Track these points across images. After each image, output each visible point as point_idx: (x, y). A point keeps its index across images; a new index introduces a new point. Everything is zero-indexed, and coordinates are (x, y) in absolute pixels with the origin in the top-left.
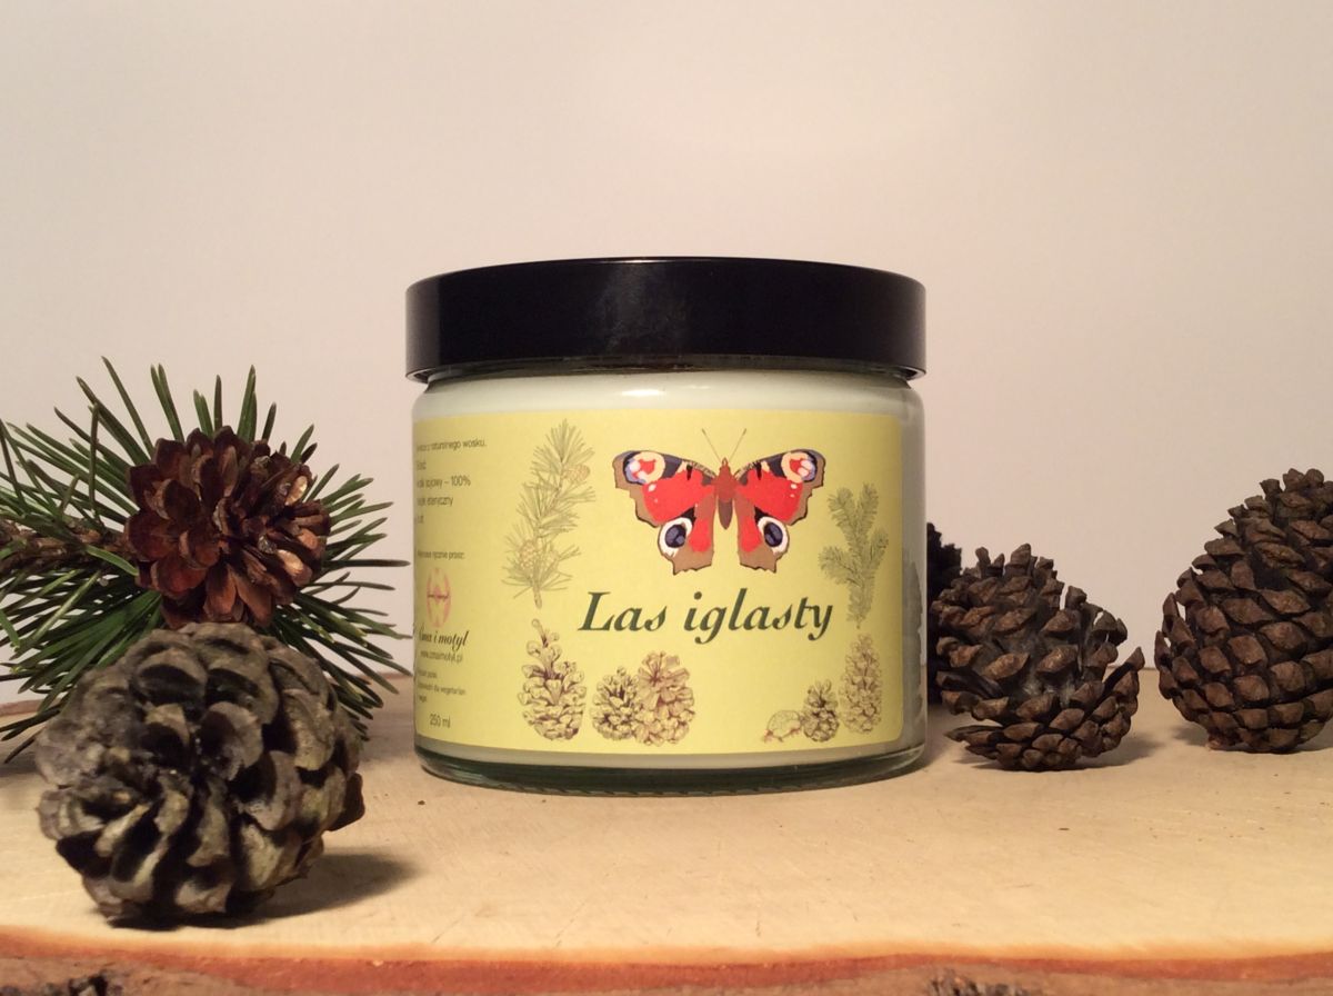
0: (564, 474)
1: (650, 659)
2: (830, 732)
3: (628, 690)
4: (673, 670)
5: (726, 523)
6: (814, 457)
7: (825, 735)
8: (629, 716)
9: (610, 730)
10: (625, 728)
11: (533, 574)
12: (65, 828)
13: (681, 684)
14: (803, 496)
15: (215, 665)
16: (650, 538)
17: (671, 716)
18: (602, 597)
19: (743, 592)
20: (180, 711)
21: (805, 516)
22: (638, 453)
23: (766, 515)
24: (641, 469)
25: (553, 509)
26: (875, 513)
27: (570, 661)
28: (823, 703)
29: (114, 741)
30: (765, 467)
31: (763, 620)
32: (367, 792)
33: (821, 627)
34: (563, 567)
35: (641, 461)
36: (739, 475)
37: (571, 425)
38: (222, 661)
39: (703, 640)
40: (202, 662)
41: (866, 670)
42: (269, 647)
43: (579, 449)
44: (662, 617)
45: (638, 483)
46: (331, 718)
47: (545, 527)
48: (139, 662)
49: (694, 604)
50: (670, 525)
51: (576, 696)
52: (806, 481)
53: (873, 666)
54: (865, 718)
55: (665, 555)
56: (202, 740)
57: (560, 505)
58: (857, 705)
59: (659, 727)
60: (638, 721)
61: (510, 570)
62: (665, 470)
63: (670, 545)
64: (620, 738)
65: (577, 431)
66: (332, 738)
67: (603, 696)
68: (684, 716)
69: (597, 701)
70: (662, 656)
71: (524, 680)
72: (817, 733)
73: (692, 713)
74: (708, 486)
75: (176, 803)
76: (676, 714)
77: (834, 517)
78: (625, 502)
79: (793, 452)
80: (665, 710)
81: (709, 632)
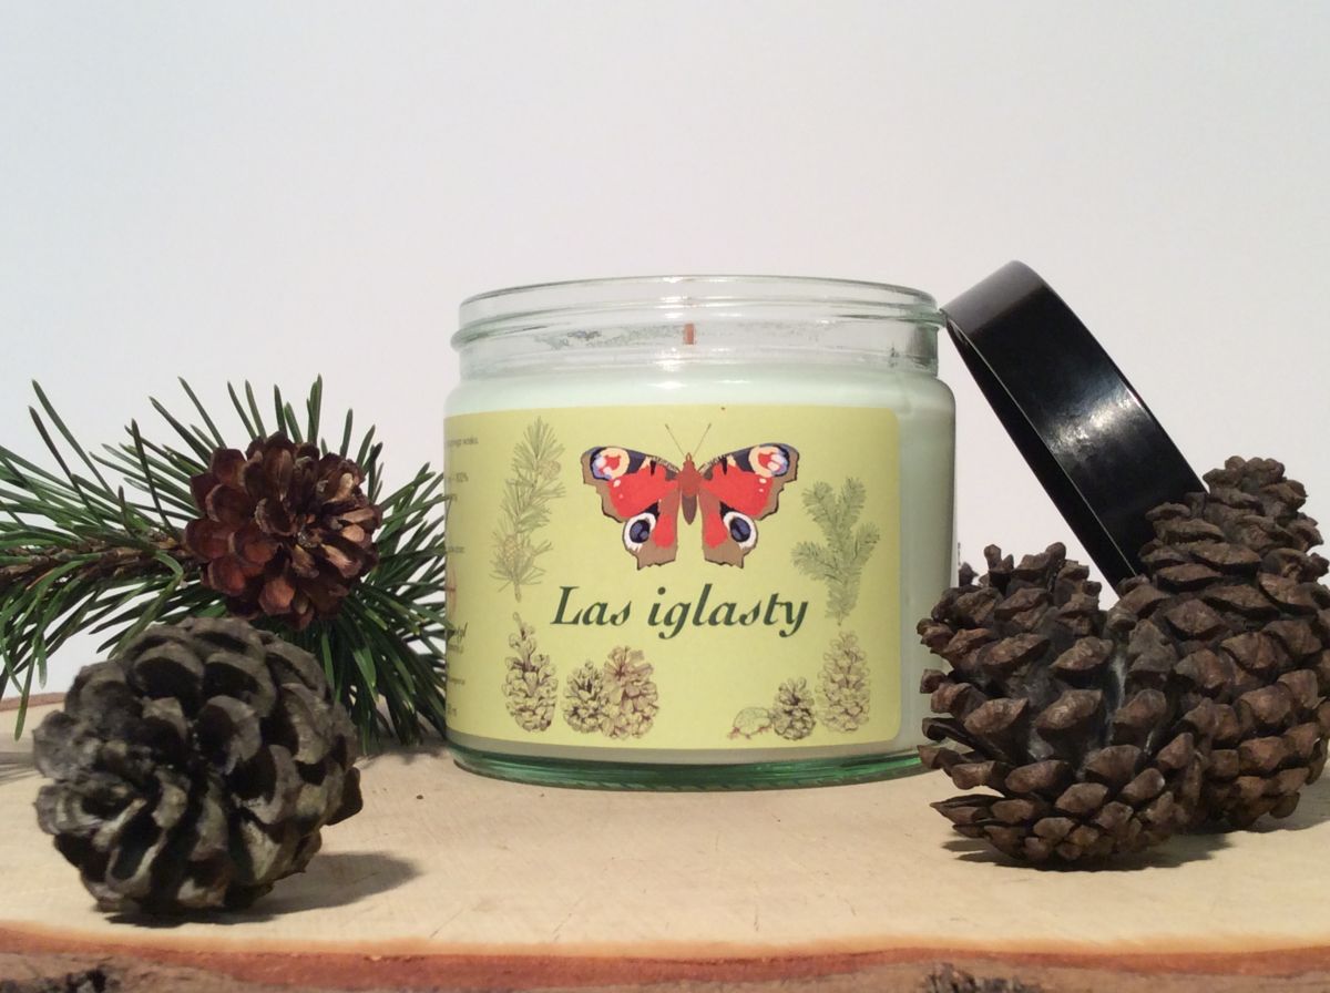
0: (538, 469)
1: (615, 654)
2: (805, 731)
3: (595, 683)
4: (638, 664)
5: (690, 518)
6: (786, 451)
7: (799, 734)
8: (596, 710)
9: (579, 723)
10: (591, 721)
11: (514, 570)
12: (61, 823)
13: (645, 679)
14: (773, 491)
15: (213, 658)
16: (616, 533)
17: (635, 710)
18: (572, 592)
19: (708, 588)
20: (177, 704)
21: (776, 510)
22: (604, 449)
23: (733, 510)
24: (607, 465)
25: (529, 504)
26: (862, 507)
27: (545, 654)
28: (796, 701)
29: (111, 736)
30: (731, 461)
31: (730, 615)
32: (365, 785)
33: (794, 624)
34: (539, 561)
35: (607, 457)
36: (703, 470)
37: (544, 423)
38: (219, 656)
39: (666, 635)
40: (201, 656)
41: (849, 668)
42: (266, 641)
43: (551, 446)
44: (627, 612)
45: (604, 479)
46: (330, 711)
47: (523, 522)
48: (137, 656)
49: (658, 599)
50: (633, 520)
51: (550, 688)
52: (777, 476)
53: (858, 664)
54: (847, 717)
55: (630, 551)
56: (199, 733)
57: (536, 501)
58: (838, 703)
59: (624, 720)
60: (605, 715)
61: (496, 564)
62: (630, 465)
63: (634, 540)
64: (588, 731)
65: (550, 427)
66: (329, 732)
67: (572, 688)
68: (648, 710)
69: (568, 694)
70: (626, 650)
71: (507, 671)
72: (790, 731)
73: (656, 708)
74: (672, 481)
75: (173, 796)
76: (640, 709)
77: (810, 511)
78: (592, 497)
79: (762, 446)
80: (629, 704)
81: (673, 628)
